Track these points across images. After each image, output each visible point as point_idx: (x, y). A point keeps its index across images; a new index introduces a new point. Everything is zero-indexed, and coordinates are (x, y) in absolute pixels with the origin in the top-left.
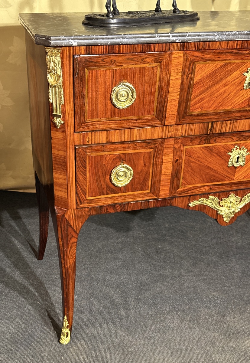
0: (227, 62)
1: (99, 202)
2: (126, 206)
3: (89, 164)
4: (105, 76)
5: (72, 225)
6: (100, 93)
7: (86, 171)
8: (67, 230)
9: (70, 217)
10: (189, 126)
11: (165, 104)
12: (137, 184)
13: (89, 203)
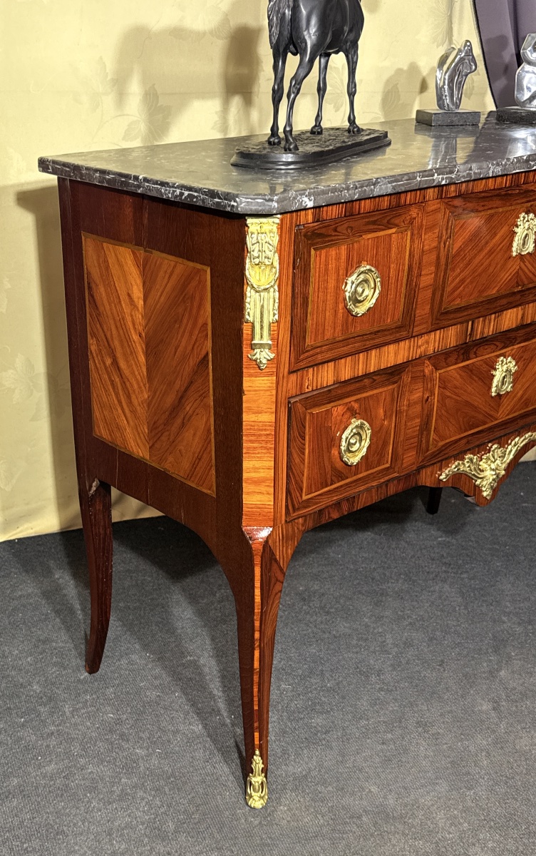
0: (493, 211)
1: (320, 502)
2: (356, 500)
3: (309, 431)
4: (338, 259)
5: (278, 557)
6: (329, 290)
7: (304, 445)
8: (270, 570)
9: (276, 542)
10: (444, 331)
11: (414, 296)
12: (374, 455)
13: (305, 507)
